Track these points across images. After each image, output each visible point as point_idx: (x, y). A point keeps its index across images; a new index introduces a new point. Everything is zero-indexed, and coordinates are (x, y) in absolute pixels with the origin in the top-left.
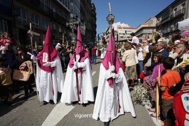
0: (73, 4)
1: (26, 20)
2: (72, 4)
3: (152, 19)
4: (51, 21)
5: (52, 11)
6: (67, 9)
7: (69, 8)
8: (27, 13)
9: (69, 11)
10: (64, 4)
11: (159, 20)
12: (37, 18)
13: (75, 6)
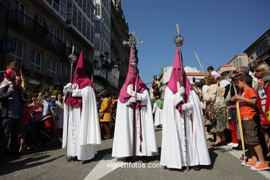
0: (99, 35)
1: (22, 58)
2: (97, 35)
3: (238, 57)
4: (61, 61)
5: (65, 45)
6: (89, 42)
7: (92, 42)
8: (25, 47)
9: (93, 45)
10: (84, 35)
11: (252, 58)
12: (38, 56)
13: (102, 38)
